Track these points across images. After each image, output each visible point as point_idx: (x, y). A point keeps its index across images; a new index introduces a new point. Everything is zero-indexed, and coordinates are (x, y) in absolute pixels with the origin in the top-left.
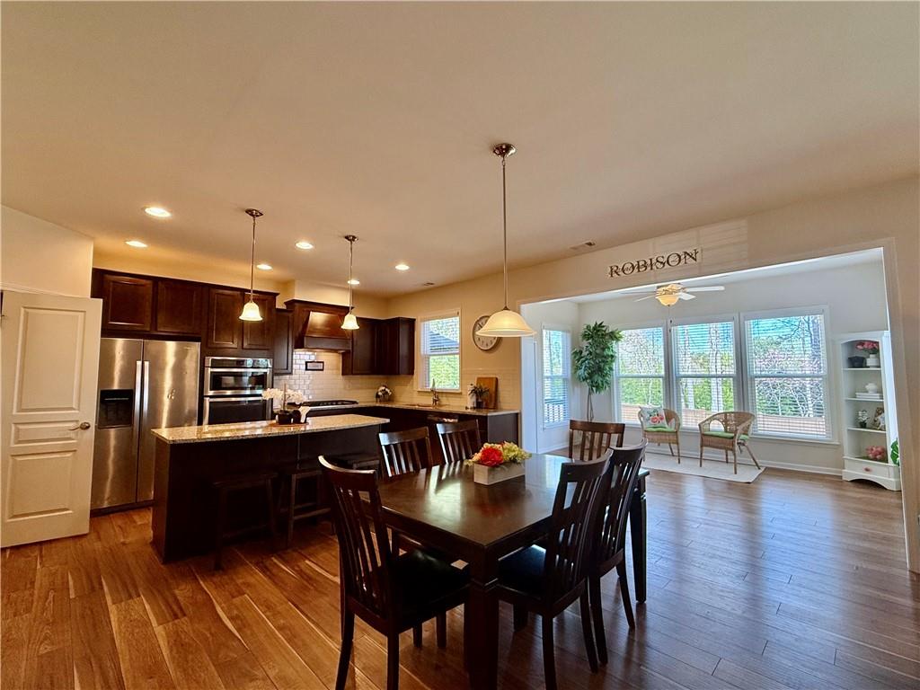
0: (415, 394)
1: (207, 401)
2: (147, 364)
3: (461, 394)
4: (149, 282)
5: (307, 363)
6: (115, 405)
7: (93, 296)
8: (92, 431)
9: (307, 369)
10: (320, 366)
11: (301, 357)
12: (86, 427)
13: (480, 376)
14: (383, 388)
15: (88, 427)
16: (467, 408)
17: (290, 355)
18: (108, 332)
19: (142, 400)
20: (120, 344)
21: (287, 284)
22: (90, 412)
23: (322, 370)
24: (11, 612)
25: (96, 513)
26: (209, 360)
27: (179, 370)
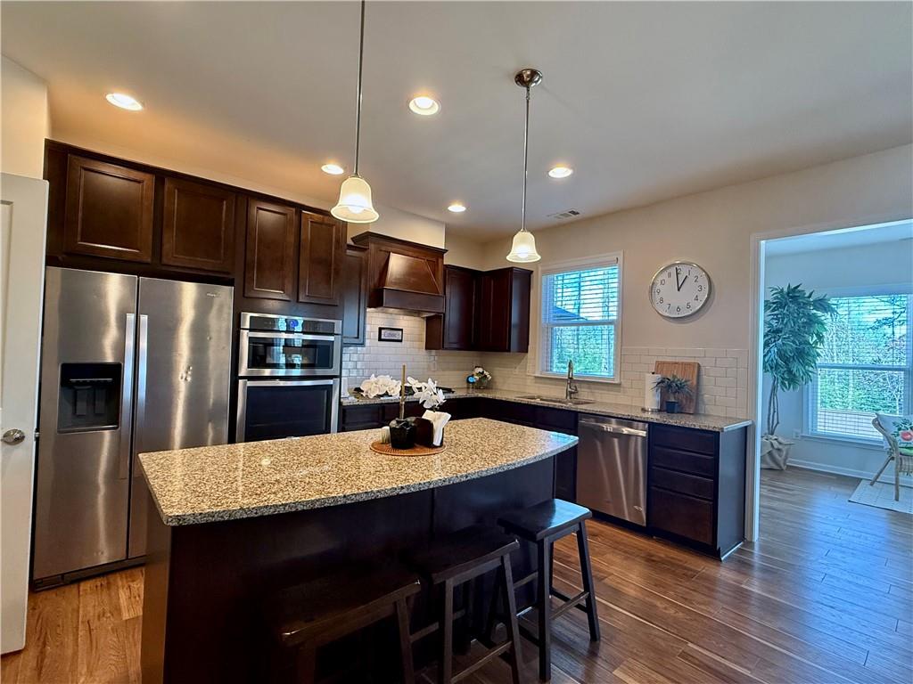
0: (529, 381)
1: (243, 385)
2: (144, 319)
3: (619, 385)
5: (380, 329)
8: (29, 447)
9: (380, 339)
10: (398, 335)
11: (375, 319)
13: (660, 359)
14: (480, 370)
15: (20, 439)
16: (644, 410)
17: (362, 317)
19: (136, 382)
23: (401, 341)
26: (246, 317)
27: (200, 332)
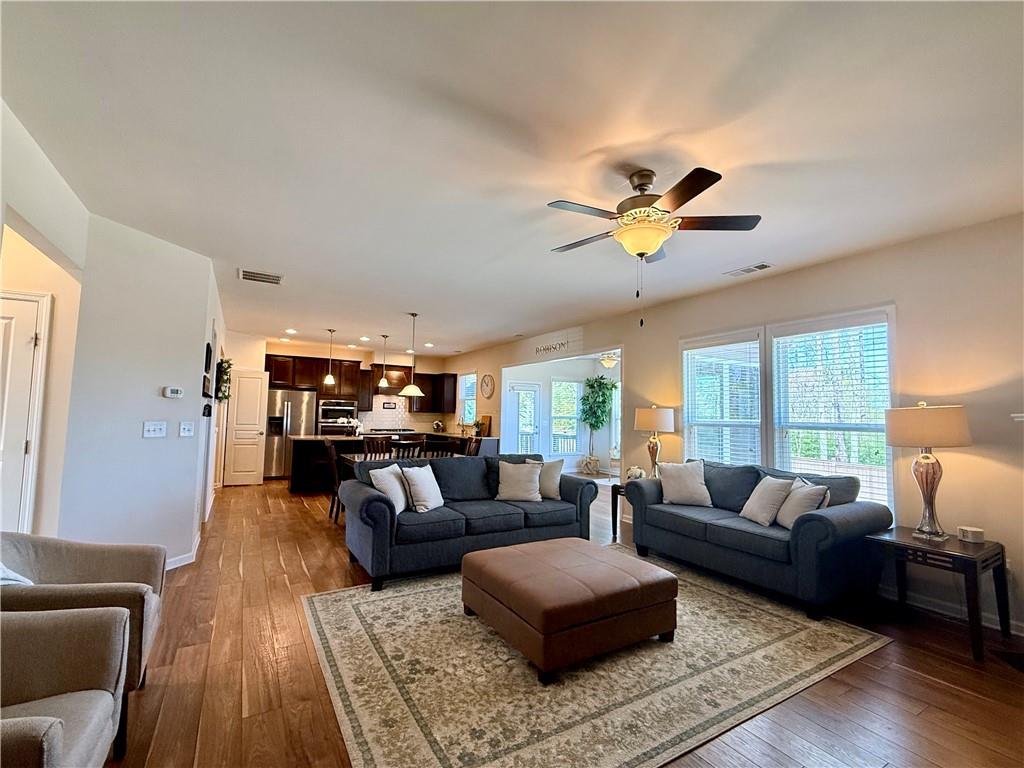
0: (456, 427)
1: (320, 425)
2: (289, 403)
4: (290, 359)
5: (383, 403)
6: (275, 425)
7: (266, 370)
8: (264, 435)
9: (383, 408)
10: (393, 406)
11: (379, 400)
12: (262, 434)
13: (484, 415)
14: (437, 422)
17: (371, 399)
18: (272, 386)
19: (287, 423)
20: (279, 393)
21: (370, 354)
22: (263, 427)
23: (395, 408)
24: (218, 515)
25: (267, 479)
26: (321, 402)
